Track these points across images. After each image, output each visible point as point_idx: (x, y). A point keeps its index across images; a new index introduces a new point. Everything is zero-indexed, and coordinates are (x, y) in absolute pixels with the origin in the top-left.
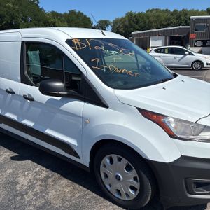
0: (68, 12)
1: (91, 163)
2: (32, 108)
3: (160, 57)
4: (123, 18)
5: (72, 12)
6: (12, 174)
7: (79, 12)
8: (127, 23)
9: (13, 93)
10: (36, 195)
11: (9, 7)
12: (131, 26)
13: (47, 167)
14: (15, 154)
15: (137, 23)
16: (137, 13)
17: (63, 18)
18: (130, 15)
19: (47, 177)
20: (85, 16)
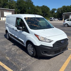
0: (42, 6)
1: (26, 46)
2: (17, 33)
3: (68, 22)
4: (61, 8)
5: (43, 6)
6: (11, 48)
7: (46, 6)
8: (62, 10)
9: (14, 29)
10: (14, 52)
11: (24, 5)
12: (64, 11)
13: (19, 47)
14: (13, 44)
15: (66, 10)
16: (66, 6)
17: (40, 8)
18: (64, 7)
19: (18, 49)
20: (48, 7)
